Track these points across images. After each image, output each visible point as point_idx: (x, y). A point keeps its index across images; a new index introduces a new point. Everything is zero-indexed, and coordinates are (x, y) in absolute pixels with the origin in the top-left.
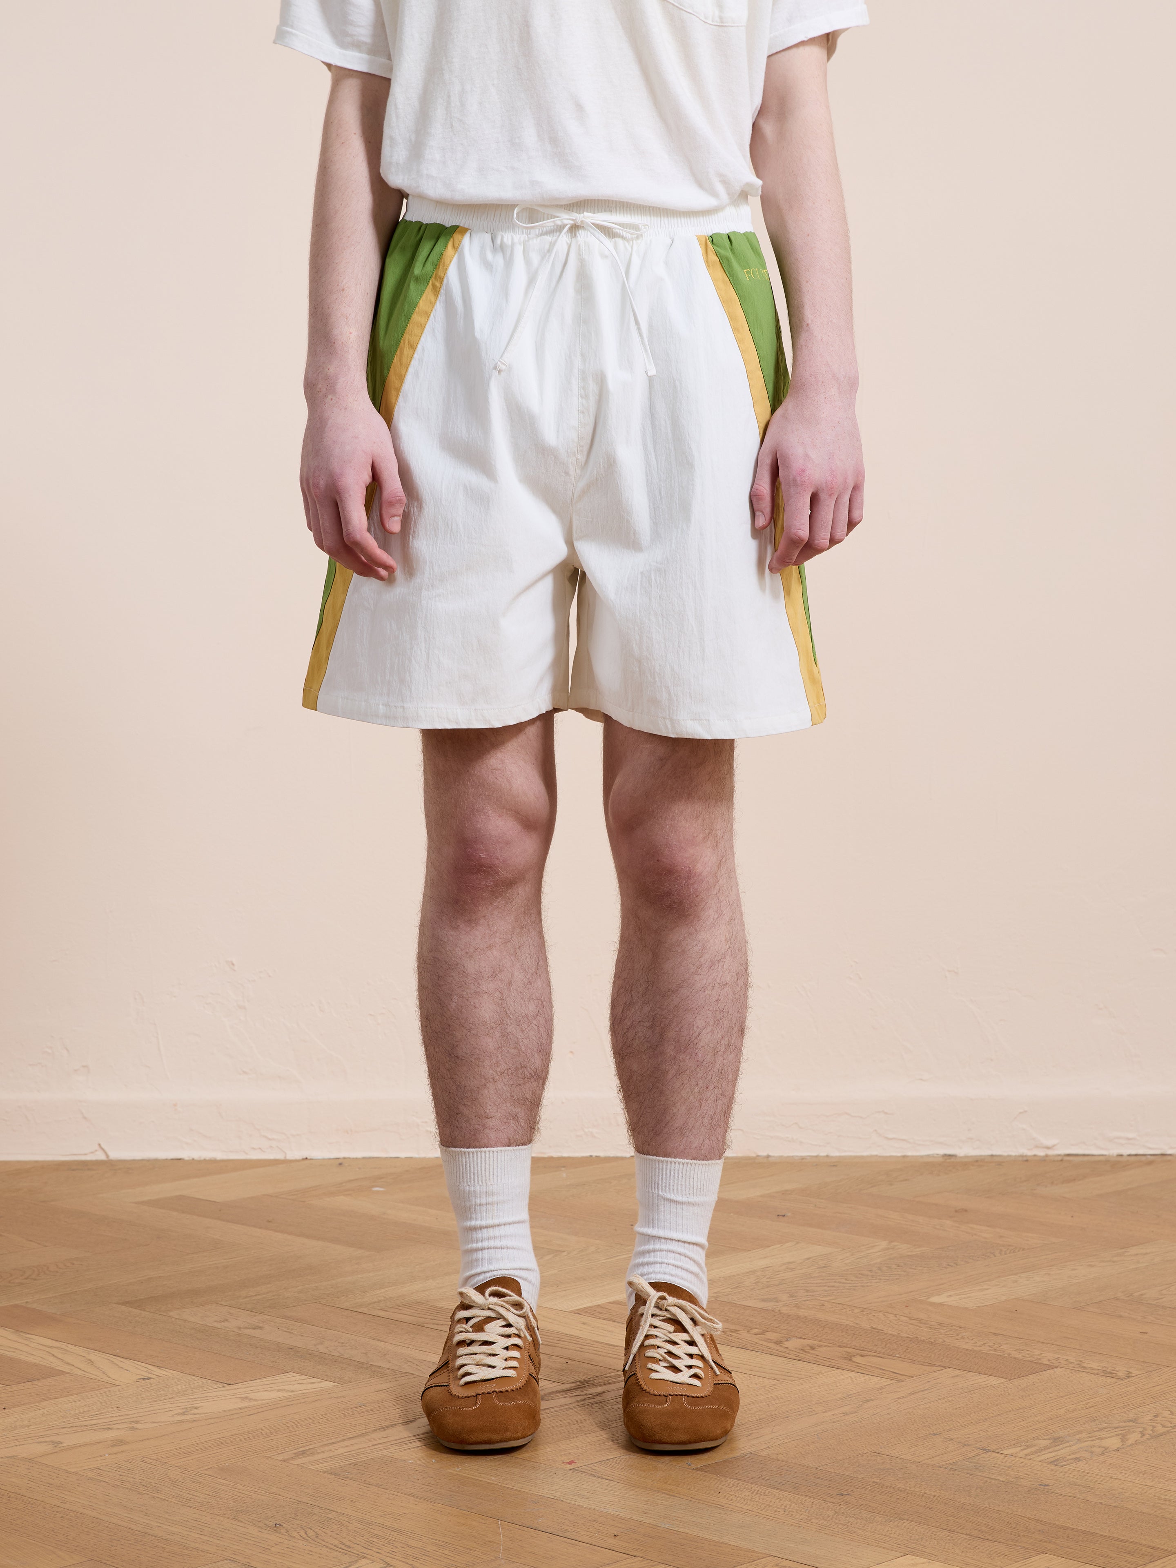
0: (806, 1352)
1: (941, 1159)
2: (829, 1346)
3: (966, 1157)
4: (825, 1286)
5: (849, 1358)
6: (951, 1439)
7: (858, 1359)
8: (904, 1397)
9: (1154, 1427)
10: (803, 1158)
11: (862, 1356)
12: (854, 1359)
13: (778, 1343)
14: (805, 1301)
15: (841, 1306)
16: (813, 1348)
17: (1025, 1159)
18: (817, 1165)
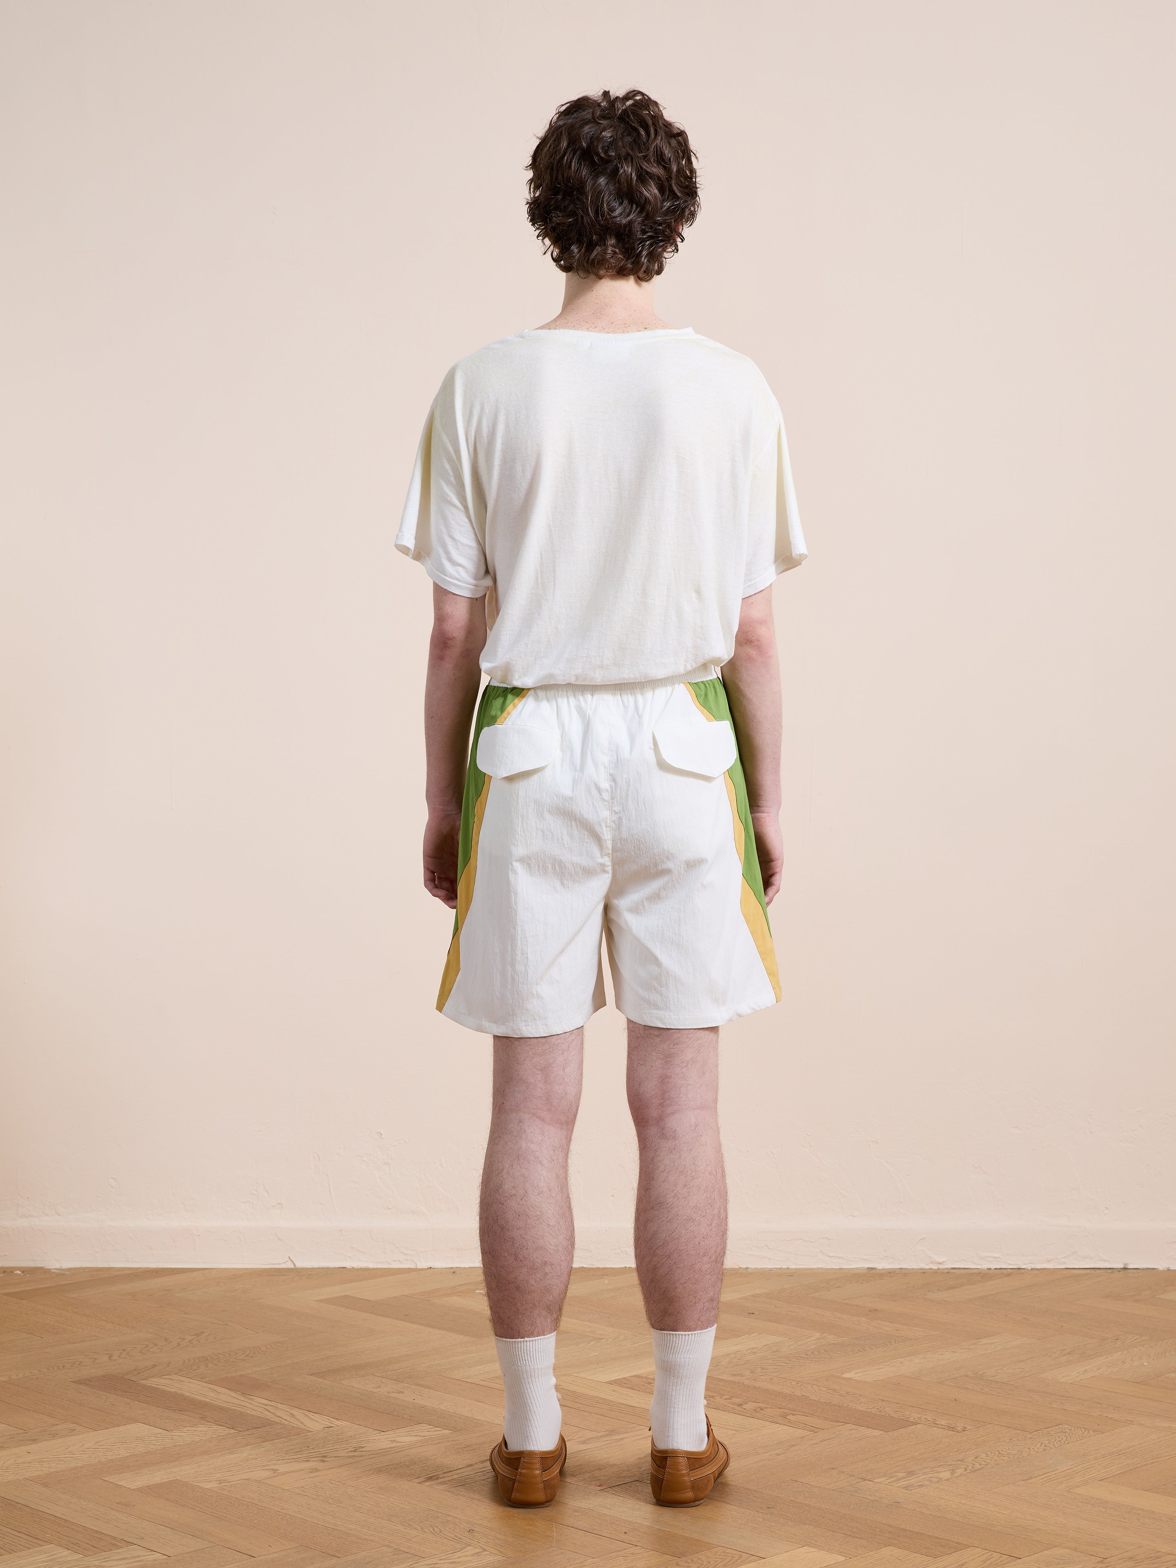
0: (757, 1412)
1: (866, 1271)
2: (773, 1408)
3: (884, 1269)
4: (775, 1365)
5: (785, 1416)
6: (843, 1472)
7: (790, 1417)
8: (817, 1444)
9: (974, 1465)
10: (771, 1270)
11: (793, 1415)
12: (788, 1417)
13: (740, 1405)
14: (761, 1376)
15: (784, 1379)
16: (762, 1409)
17: (923, 1271)
18: (780, 1275)
